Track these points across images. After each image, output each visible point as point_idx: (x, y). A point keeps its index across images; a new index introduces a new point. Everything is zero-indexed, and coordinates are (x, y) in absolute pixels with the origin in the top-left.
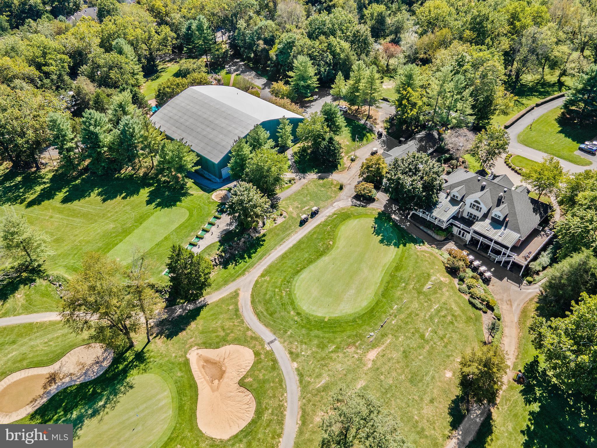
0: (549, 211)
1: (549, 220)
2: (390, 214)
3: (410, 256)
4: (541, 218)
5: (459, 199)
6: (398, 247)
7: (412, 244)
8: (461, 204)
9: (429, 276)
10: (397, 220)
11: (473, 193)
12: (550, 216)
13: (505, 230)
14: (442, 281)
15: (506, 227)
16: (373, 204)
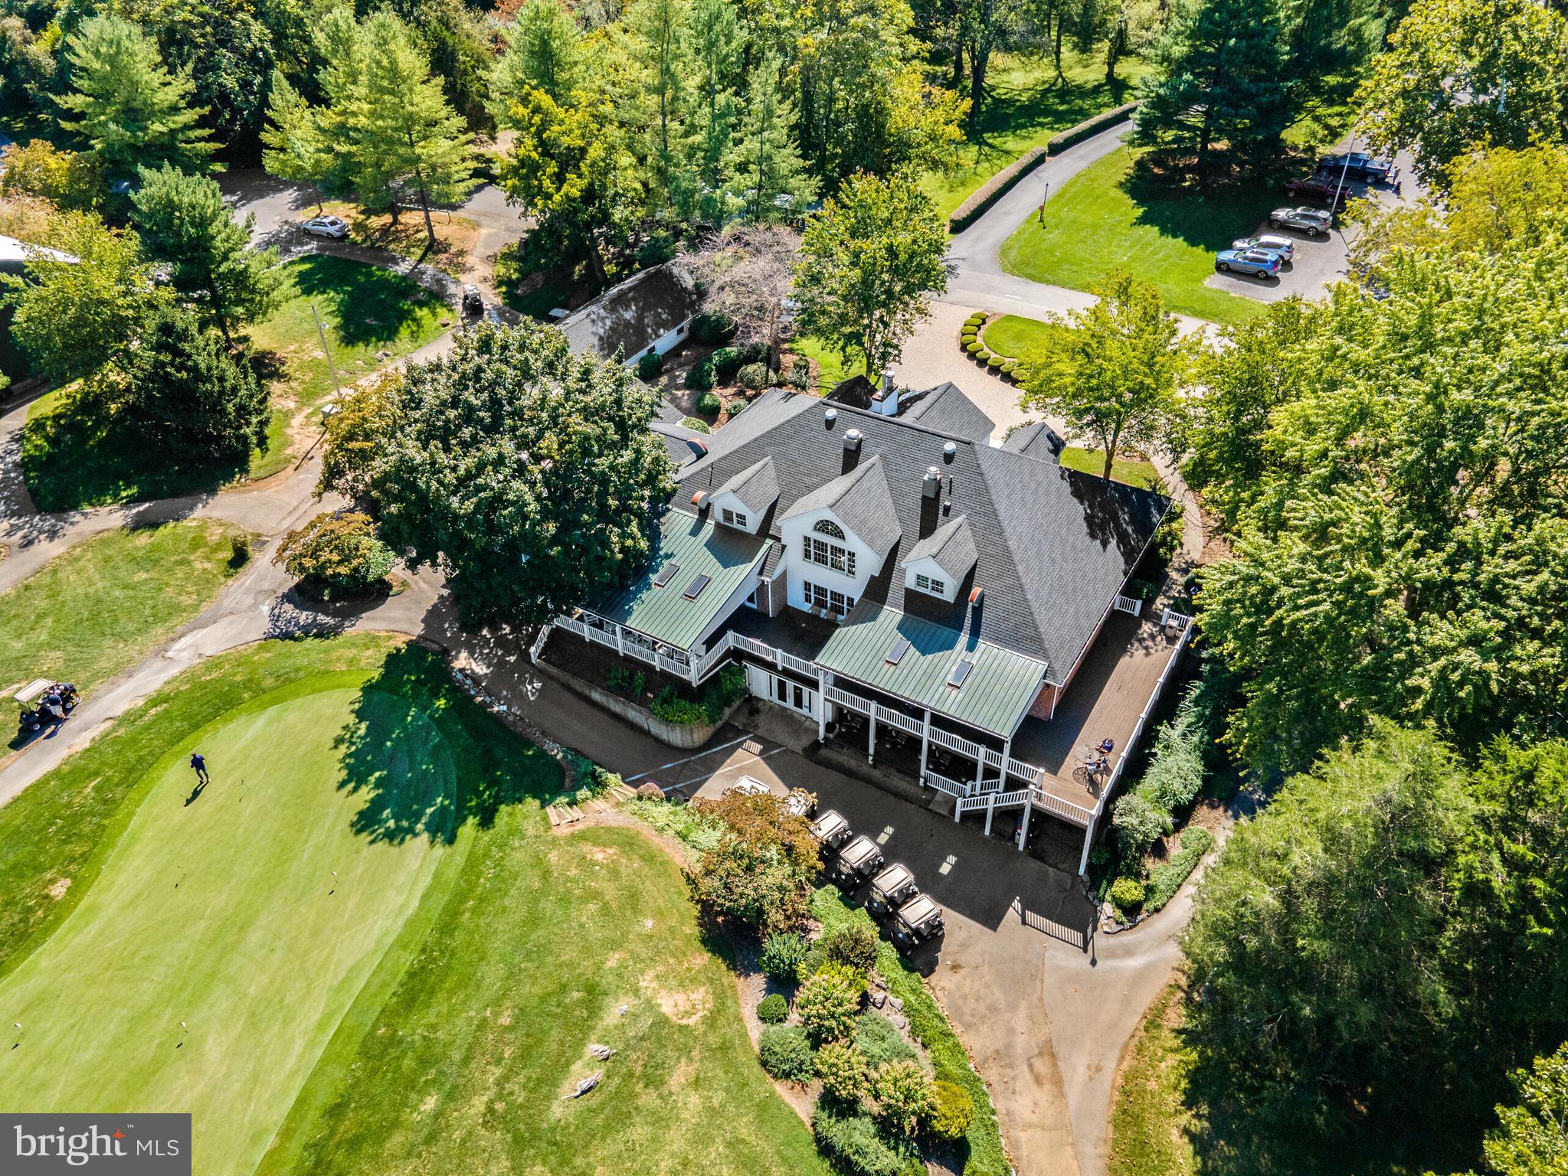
0: (1156, 518)
1: (1165, 563)
2: (446, 652)
3: (504, 879)
4: (1128, 555)
5: (752, 526)
6: (451, 840)
7: (532, 804)
8: (765, 547)
9: (594, 996)
10: (476, 680)
11: (810, 489)
12: (1163, 543)
13: (971, 647)
14: (662, 1022)
15: (975, 633)
16: (380, 611)
